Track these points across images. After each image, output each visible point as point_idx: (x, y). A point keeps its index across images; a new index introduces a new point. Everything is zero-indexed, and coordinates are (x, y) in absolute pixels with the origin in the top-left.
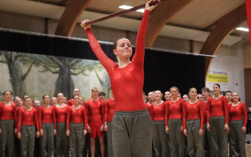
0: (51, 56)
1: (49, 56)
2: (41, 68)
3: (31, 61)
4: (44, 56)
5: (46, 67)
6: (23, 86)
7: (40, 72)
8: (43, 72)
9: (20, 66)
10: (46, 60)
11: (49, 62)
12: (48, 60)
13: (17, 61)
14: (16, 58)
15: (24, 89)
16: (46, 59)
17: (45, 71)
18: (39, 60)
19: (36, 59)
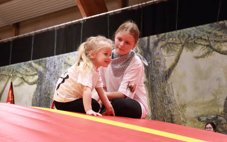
0: (221, 22)
1: (216, 23)
2: (199, 50)
3: (181, 43)
4: (206, 27)
5: (209, 46)
6: (166, 89)
7: (197, 58)
8: (203, 56)
9: (162, 55)
10: (210, 33)
11: (215, 35)
12: (214, 31)
13: (158, 49)
14: (156, 44)
15: (168, 95)
16: (209, 31)
17: (208, 53)
18: (195, 37)
19: (189, 36)
